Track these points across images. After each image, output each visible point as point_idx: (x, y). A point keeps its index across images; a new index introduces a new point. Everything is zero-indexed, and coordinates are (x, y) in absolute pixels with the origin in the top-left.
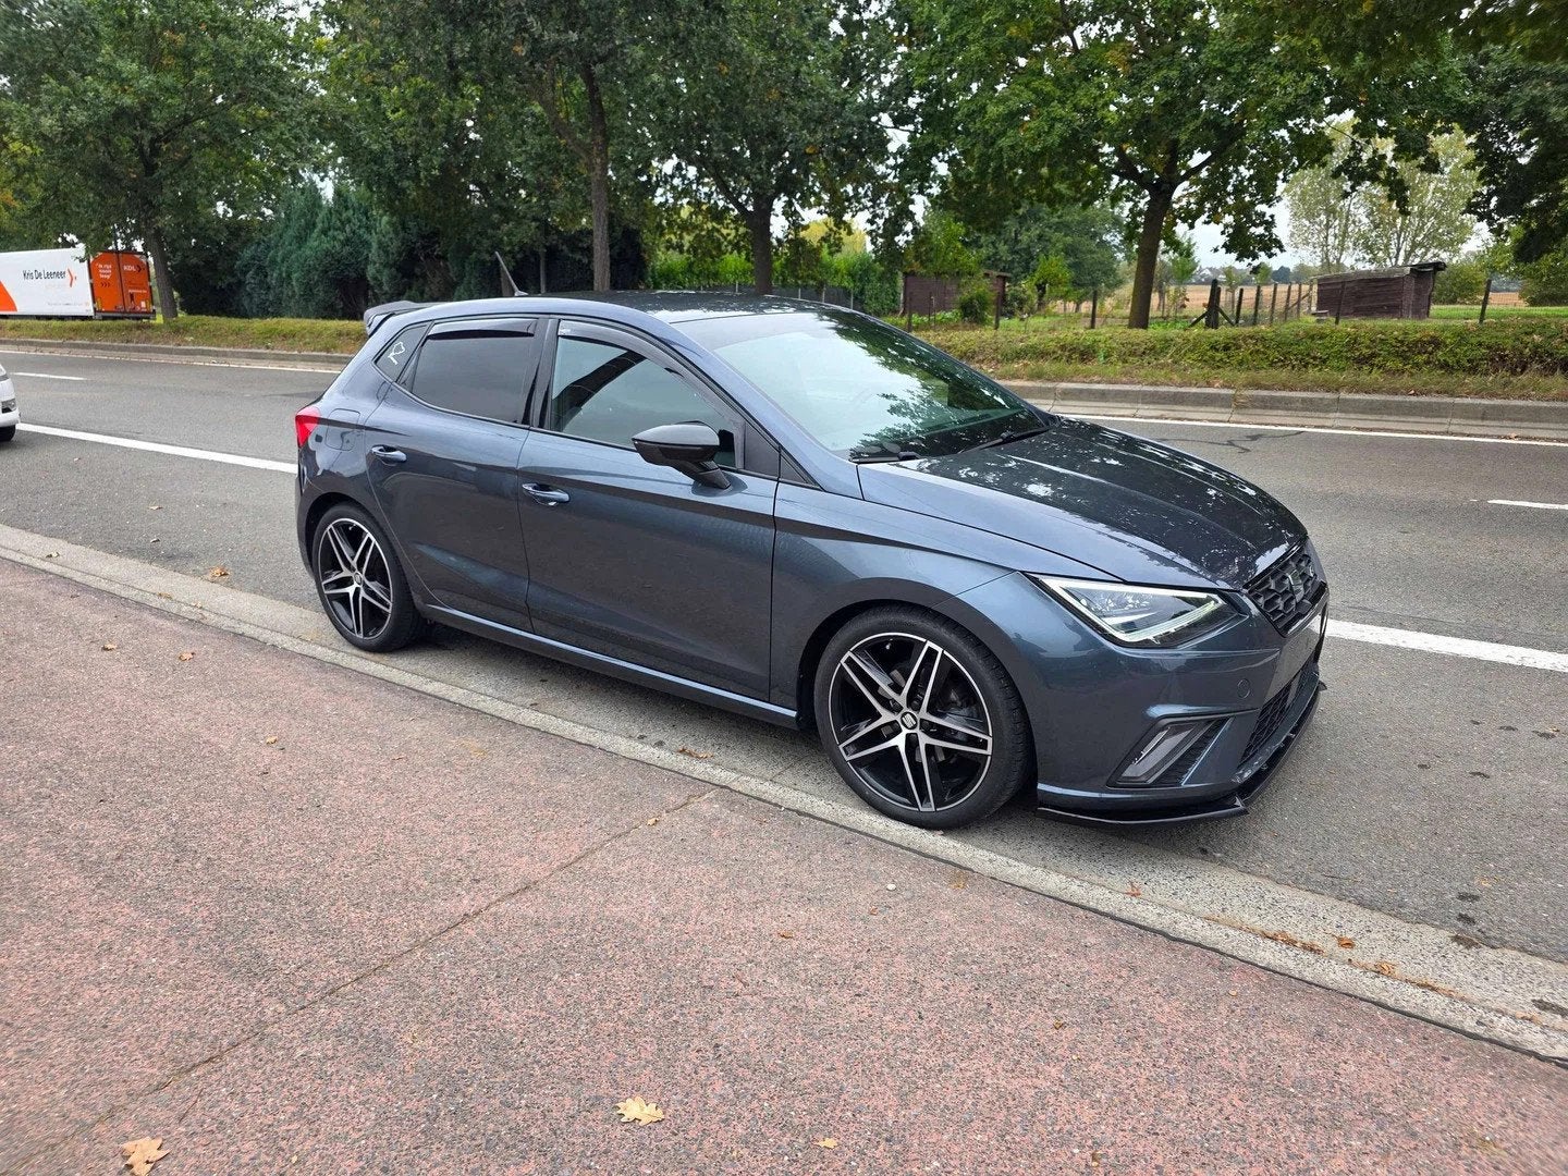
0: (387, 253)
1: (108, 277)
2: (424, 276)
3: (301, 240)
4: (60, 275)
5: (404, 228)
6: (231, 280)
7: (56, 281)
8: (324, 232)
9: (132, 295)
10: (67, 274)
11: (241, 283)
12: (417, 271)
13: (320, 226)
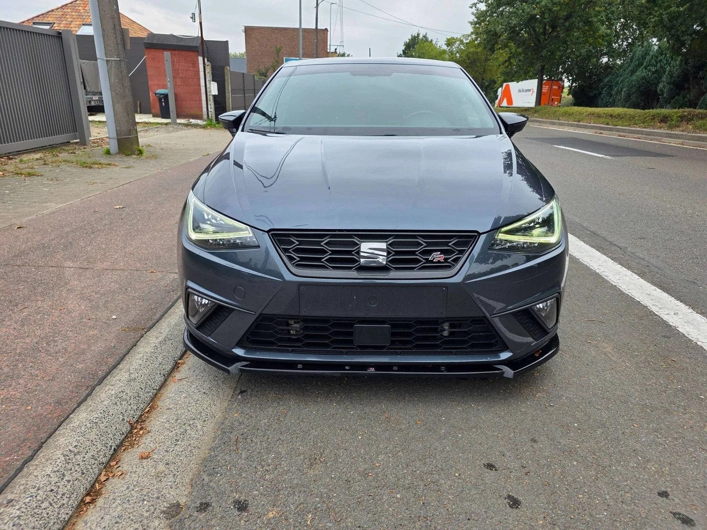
0: (671, 77)
1: (546, 91)
2: (689, 89)
3: (633, 72)
4: (529, 90)
5: (686, 64)
6: (596, 92)
7: (528, 93)
8: (646, 68)
9: (553, 99)
10: (532, 91)
11: (600, 93)
12: (686, 86)
13: (645, 64)
